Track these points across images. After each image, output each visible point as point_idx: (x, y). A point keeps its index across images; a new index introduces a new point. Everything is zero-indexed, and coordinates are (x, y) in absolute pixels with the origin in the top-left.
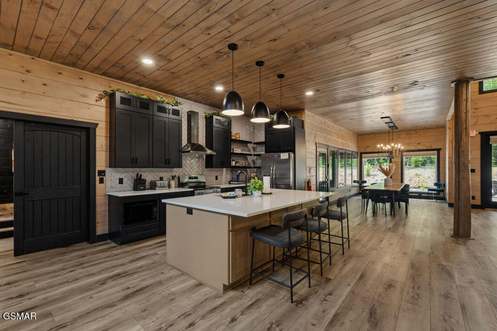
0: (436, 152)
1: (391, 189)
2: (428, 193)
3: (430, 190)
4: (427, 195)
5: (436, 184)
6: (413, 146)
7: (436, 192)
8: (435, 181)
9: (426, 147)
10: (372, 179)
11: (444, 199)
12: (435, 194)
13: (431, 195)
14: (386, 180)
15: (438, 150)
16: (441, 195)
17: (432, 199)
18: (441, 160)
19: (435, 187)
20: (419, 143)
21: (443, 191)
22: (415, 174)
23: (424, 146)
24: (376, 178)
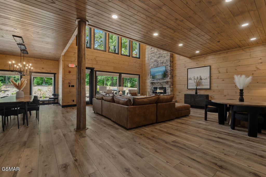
0: (53, 75)
1: (23, 100)
2: (49, 101)
3: (50, 98)
4: (48, 102)
5: (53, 95)
6: (39, 69)
7: (53, 100)
8: (53, 93)
9: (48, 71)
10: (3, 94)
11: (58, 103)
12: (52, 101)
13: (50, 102)
14: (17, 93)
15: (55, 74)
16: (56, 101)
17: (51, 104)
18: (56, 80)
19: (52, 97)
20: (43, 68)
21: (57, 98)
22: (38, 89)
23: (46, 70)
24: (7, 93)
